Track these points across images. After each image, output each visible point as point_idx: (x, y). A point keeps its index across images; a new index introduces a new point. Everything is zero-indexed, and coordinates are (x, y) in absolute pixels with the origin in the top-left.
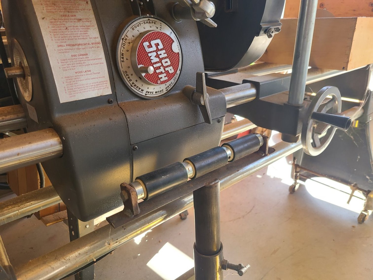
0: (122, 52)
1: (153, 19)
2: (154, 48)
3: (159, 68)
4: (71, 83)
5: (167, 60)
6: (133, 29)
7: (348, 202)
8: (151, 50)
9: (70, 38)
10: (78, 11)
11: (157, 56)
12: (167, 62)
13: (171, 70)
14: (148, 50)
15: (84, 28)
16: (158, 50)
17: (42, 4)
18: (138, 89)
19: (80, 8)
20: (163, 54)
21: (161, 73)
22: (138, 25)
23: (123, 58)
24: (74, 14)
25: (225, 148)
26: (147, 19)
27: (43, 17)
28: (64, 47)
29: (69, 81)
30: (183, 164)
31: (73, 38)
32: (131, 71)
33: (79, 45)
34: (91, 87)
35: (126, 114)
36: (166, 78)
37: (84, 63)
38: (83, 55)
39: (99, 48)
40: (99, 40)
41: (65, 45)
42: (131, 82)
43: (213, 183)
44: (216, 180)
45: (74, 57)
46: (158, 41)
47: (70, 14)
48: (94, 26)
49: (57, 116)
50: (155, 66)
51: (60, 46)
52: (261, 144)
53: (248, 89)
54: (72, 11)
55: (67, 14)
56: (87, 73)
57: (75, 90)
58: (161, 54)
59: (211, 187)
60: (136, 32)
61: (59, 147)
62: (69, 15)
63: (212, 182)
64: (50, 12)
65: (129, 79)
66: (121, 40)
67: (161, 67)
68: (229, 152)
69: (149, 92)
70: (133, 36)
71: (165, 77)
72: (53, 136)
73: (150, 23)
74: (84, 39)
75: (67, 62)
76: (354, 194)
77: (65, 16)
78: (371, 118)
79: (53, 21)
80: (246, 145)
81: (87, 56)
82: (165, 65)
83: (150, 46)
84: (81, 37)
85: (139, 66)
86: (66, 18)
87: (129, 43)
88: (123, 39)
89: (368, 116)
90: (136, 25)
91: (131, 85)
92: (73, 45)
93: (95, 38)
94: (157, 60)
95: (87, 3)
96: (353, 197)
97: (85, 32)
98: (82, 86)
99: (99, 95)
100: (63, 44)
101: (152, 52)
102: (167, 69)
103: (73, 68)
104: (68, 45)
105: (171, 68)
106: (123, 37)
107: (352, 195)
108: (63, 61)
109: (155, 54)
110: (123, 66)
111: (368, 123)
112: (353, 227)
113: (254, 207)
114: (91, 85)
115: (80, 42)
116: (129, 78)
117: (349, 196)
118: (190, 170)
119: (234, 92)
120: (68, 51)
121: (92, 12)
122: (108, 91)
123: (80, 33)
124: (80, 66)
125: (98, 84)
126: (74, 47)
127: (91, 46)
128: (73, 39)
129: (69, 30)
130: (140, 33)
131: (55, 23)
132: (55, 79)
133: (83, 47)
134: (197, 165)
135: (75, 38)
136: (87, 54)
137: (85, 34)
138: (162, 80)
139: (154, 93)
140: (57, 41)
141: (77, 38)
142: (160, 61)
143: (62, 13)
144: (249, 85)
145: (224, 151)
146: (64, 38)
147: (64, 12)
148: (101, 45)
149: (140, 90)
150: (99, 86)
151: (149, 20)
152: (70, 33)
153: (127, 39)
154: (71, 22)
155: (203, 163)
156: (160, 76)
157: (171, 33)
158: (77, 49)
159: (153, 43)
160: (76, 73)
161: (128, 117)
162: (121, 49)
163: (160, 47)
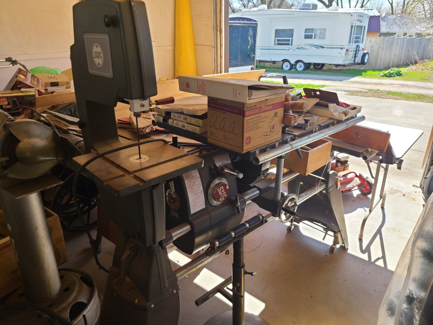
2: (221, 190)
3: (222, 196)
4: (194, 207)
5: (225, 192)
7: (323, 239)
8: (220, 190)
10: (197, 182)
11: (221, 192)
13: (226, 196)
14: (218, 191)
15: (198, 187)
16: (222, 190)
20: (223, 191)
21: (223, 197)
25: (246, 224)
27: (188, 187)
28: (193, 196)
30: (231, 232)
34: (200, 207)
36: (224, 199)
37: (198, 199)
39: (202, 193)
40: (202, 190)
44: (243, 237)
45: (195, 198)
46: (222, 187)
47: (195, 184)
48: (201, 186)
49: (190, 218)
50: (220, 196)
52: (261, 220)
53: (256, 191)
54: (195, 182)
56: (199, 202)
57: (195, 209)
59: (241, 240)
60: (214, 185)
61: (190, 229)
63: (241, 238)
64: (190, 185)
68: (247, 225)
72: (189, 225)
76: (328, 233)
80: (254, 221)
81: (199, 196)
82: (224, 194)
83: (219, 189)
89: (329, 189)
94: (222, 193)
95: (199, 178)
96: (327, 235)
98: (197, 207)
99: (202, 209)
100: (193, 194)
107: (326, 233)
108: (193, 200)
109: (221, 191)
112: (326, 255)
113: (262, 243)
115: (197, 192)
117: (324, 234)
118: (233, 234)
119: (250, 194)
121: (200, 180)
122: (204, 207)
125: (202, 205)
127: (200, 193)
128: (195, 192)
129: (195, 189)
131: (191, 188)
132: (191, 206)
134: (236, 232)
137: (199, 189)
140: (191, 194)
142: (222, 194)
144: (256, 189)
145: (246, 225)
146: (193, 192)
147: (193, 184)
154: (195, 186)
155: (238, 231)
156: (222, 199)
159: (220, 188)
160: (196, 203)
161: (211, 215)
162: (210, 191)
163: (222, 189)
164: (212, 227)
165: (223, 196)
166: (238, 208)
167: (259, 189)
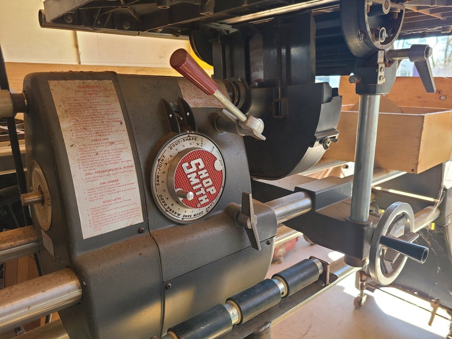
0: (157, 174)
1: (194, 135)
2: (194, 168)
3: (199, 189)
4: (98, 215)
5: (209, 180)
6: (171, 148)
7: (430, 324)
8: (191, 170)
9: (101, 164)
10: (110, 133)
11: (198, 177)
12: (209, 182)
13: (213, 190)
14: (187, 171)
15: (116, 151)
16: (198, 170)
17: (71, 130)
18: (174, 214)
19: (113, 130)
20: (204, 174)
21: (202, 195)
22: (177, 144)
23: (158, 181)
24: (106, 137)
25: (276, 281)
26: (187, 135)
27: (72, 144)
28: (93, 175)
29: (95, 212)
30: (226, 306)
31: (103, 163)
32: (166, 195)
33: (110, 170)
34: (119, 217)
35: (159, 246)
36: (208, 200)
37: (113, 190)
38: (113, 182)
39: (131, 172)
40: (132, 163)
41: (94, 173)
42: (166, 207)
43: (263, 329)
44: (266, 323)
45: (103, 185)
46: (200, 161)
47: (102, 137)
48: (127, 148)
49: (79, 255)
50: (194, 188)
51: (89, 174)
52: (321, 271)
53: (301, 199)
54: (104, 134)
55: (99, 138)
56: (117, 201)
57: (102, 222)
58: (202, 174)
59: (260, 334)
60: (174, 152)
61: (77, 293)
62: (100, 139)
63: (261, 327)
64: (79, 138)
65: (163, 204)
66: (157, 162)
67: (202, 189)
68: (281, 286)
69: (186, 216)
70: (170, 156)
71: (206, 199)
72: (71, 279)
73: (190, 139)
74: (115, 163)
75: (94, 192)
76: (437, 312)
77: (97, 140)
78: (449, 220)
79: (83, 147)
80: (302, 275)
81: (118, 182)
82: (206, 185)
83: (190, 167)
84: (112, 162)
85: (176, 190)
86: (98, 142)
87: (166, 164)
88: (159, 160)
89: (446, 219)
90: (174, 144)
91: (166, 210)
92: (103, 172)
93: (128, 161)
94: (198, 181)
95: (121, 123)
96: (436, 316)
97: (117, 156)
98: (110, 217)
99: (129, 225)
100: (91, 172)
101: (191, 173)
102: (208, 190)
103: (101, 197)
104: (97, 172)
105: (213, 188)
106: (159, 158)
107: (434, 314)
108: (90, 191)
109: (195, 174)
110: (158, 190)
111: (447, 226)
113: (310, 327)
114: (120, 214)
115: (111, 167)
116: (164, 202)
117: (430, 315)
118: (234, 314)
119: (286, 205)
120: (97, 178)
121: (126, 132)
122: (140, 220)
123: (111, 157)
124: (109, 194)
125: (128, 212)
126: (104, 174)
127: (123, 170)
128: (103, 165)
129: (100, 156)
130: (179, 152)
131: (85, 150)
132: (80, 212)
133: (114, 172)
134: (243, 307)
135: (106, 163)
136: (118, 180)
137: (117, 157)
138: (202, 203)
139: (193, 216)
140: (85, 169)
141: (108, 163)
142: (201, 182)
143: (93, 138)
144: (302, 194)
145: (276, 285)
146: (93, 165)
147: (96, 136)
148: (134, 169)
149: (176, 214)
150: (129, 214)
151: (189, 136)
152: (100, 158)
153: (163, 160)
154: (103, 146)
155: (250, 303)
156: (200, 199)
157: (213, 147)
158: (107, 175)
159: (193, 163)
160: (104, 202)
161: (161, 249)
162: (156, 171)
163: (200, 167)
164: (167, 287)
165: (203, 191)
166: (251, 232)
167: (310, 194)
